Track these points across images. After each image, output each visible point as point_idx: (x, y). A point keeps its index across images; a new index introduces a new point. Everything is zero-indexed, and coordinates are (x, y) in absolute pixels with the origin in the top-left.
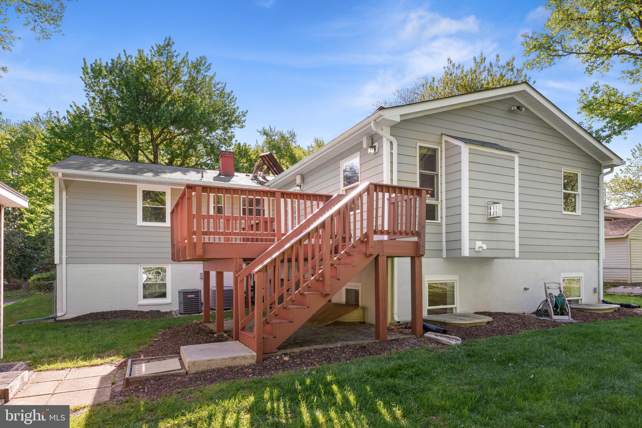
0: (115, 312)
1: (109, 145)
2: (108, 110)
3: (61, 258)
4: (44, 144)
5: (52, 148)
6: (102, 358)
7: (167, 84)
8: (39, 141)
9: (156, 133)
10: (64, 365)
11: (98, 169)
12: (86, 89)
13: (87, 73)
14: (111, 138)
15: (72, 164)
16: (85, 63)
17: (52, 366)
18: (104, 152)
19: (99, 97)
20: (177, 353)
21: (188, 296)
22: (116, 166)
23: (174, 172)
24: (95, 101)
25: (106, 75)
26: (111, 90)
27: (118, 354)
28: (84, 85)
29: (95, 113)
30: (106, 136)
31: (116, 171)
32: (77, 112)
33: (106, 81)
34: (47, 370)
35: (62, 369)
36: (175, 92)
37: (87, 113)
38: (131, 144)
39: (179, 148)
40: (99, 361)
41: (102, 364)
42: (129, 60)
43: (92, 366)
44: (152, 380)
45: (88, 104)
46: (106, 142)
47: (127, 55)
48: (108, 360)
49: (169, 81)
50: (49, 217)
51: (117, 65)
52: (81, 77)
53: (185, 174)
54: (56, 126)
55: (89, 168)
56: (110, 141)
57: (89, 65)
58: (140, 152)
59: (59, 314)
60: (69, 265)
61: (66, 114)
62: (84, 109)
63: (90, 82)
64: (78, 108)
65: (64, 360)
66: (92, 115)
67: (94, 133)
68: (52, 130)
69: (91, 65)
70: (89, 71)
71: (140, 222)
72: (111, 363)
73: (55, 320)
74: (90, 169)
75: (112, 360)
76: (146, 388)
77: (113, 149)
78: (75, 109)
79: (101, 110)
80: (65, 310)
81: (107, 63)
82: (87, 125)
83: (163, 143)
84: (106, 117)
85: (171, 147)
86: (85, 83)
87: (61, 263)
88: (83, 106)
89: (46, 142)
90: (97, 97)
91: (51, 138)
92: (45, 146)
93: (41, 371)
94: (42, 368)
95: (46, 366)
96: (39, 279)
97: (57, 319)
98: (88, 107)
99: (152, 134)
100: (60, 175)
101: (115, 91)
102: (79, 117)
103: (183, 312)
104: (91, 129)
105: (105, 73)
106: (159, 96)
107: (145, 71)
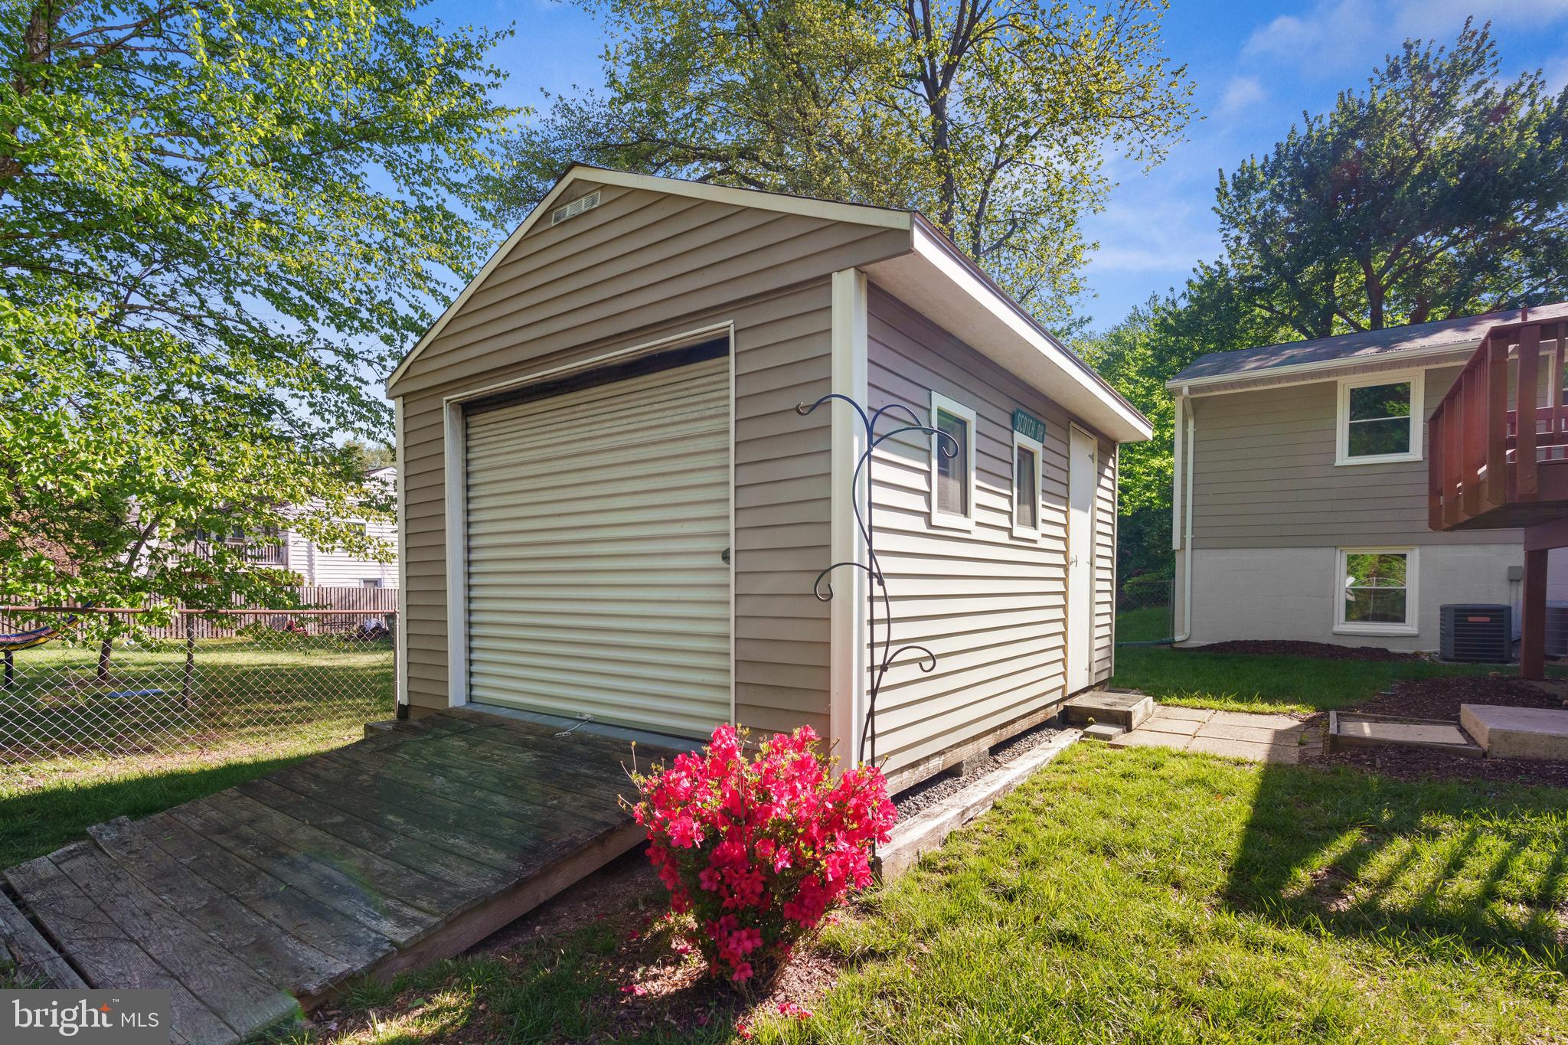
0: (1283, 643)
1: (1267, 322)
2: (1265, 251)
3: (1183, 540)
4: (1149, 353)
5: (1162, 354)
6: (1272, 703)
7: (1414, 135)
8: (1141, 350)
9: (1378, 264)
10: (1203, 702)
11: (1253, 365)
12: (1222, 226)
13: (1226, 195)
14: (1270, 309)
15: (1204, 369)
16: (1222, 177)
17: (1184, 701)
18: (1256, 339)
19: (1248, 232)
20: (1451, 717)
21: (1470, 619)
22: (1288, 352)
23: (1432, 334)
24: (1238, 245)
25: (1263, 183)
26: (1272, 209)
27: (1304, 702)
28: (1220, 220)
29: (1239, 269)
30: (1261, 307)
31: (1292, 361)
32: (1206, 278)
33: (1264, 194)
34: (1177, 706)
35: (1202, 708)
36: (1435, 147)
37: (1224, 271)
38: (1316, 306)
39: (1445, 280)
40: (1266, 707)
41: (1272, 713)
42: (1316, 127)
43: (1253, 713)
44: (1393, 749)
45: (1226, 253)
46: (1262, 317)
47: (1311, 120)
48: (1282, 708)
49: (1420, 127)
50: (1154, 480)
51: (1288, 150)
52: (1214, 208)
53: (1468, 330)
54: (1170, 314)
55: (1236, 368)
56: (1267, 314)
57: (1229, 179)
58: (1336, 317)
59: (1178, 638)
60: (1195, 551)
61: (1185, 288)
62: (1217, 268)
63: (1231, 210)
64: (1208, 268)
65: (1203, 695)
66: (1232, 273)
67: (1238, 305)
68: (1162, 323)
69: (1234, 176)
70: (1230, 188)
71: (1343, 457)
72: (1291, 714)
73: (1172, 647)
74: (1238, 368)
75: (1292, 711)
76: (1378, 760)
77: (1277, 327)
78: (1201, 271)
79: (1250, 258)
80: (1187, 631)
81: (1266, 158)
82: (1227, 293)
83: (1397, 282)
84: (1262, 269)
85: (1418, 284)
86: (1222, 215)
87: (1183, 548)
88: (1216, 263)
89: (1153, 348)
90: (1243, 235)
91: (1160, 339)
92: (1151, 356)
93: (1168, 705)
94: (1169, 701)
95: (1175, 700)
96: (1140, 584)
97: (1175, 646)
98: (1227, 261)
99: (1368, 270)
100: (1186, 391)
101: (1281, 208)
102: (1209, 285)
103: (1452, 656)
104: (1231, 300)
105: (1262, 178)
106: (1390, 174)
107: (1354, 134)
